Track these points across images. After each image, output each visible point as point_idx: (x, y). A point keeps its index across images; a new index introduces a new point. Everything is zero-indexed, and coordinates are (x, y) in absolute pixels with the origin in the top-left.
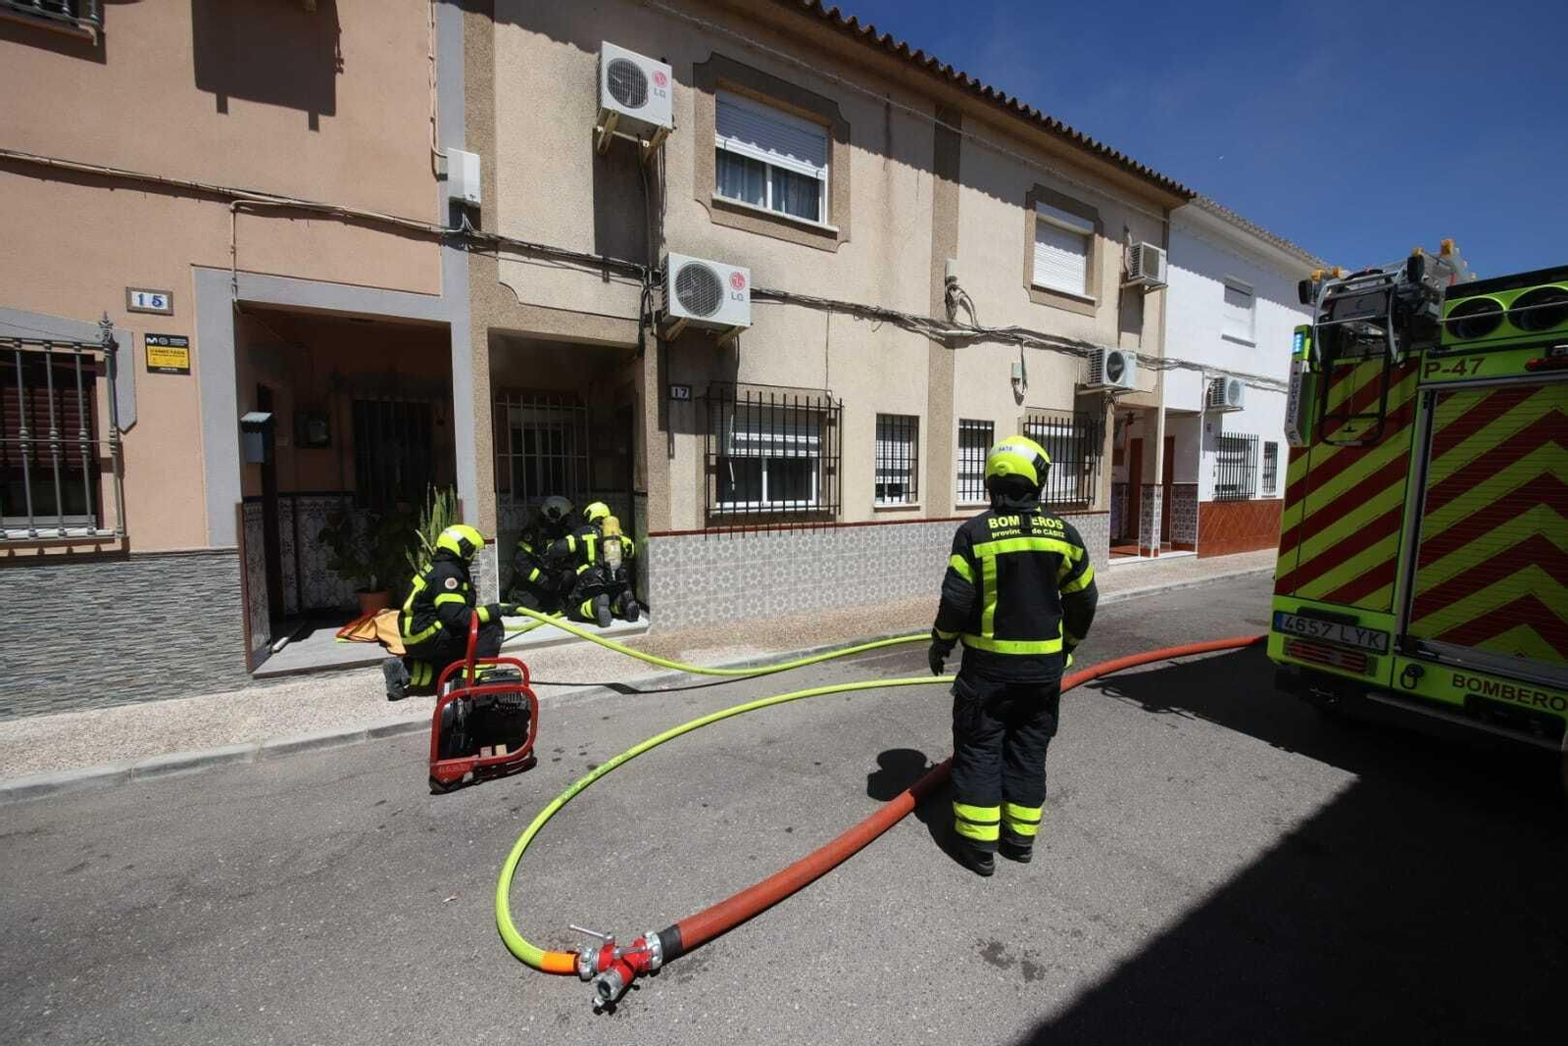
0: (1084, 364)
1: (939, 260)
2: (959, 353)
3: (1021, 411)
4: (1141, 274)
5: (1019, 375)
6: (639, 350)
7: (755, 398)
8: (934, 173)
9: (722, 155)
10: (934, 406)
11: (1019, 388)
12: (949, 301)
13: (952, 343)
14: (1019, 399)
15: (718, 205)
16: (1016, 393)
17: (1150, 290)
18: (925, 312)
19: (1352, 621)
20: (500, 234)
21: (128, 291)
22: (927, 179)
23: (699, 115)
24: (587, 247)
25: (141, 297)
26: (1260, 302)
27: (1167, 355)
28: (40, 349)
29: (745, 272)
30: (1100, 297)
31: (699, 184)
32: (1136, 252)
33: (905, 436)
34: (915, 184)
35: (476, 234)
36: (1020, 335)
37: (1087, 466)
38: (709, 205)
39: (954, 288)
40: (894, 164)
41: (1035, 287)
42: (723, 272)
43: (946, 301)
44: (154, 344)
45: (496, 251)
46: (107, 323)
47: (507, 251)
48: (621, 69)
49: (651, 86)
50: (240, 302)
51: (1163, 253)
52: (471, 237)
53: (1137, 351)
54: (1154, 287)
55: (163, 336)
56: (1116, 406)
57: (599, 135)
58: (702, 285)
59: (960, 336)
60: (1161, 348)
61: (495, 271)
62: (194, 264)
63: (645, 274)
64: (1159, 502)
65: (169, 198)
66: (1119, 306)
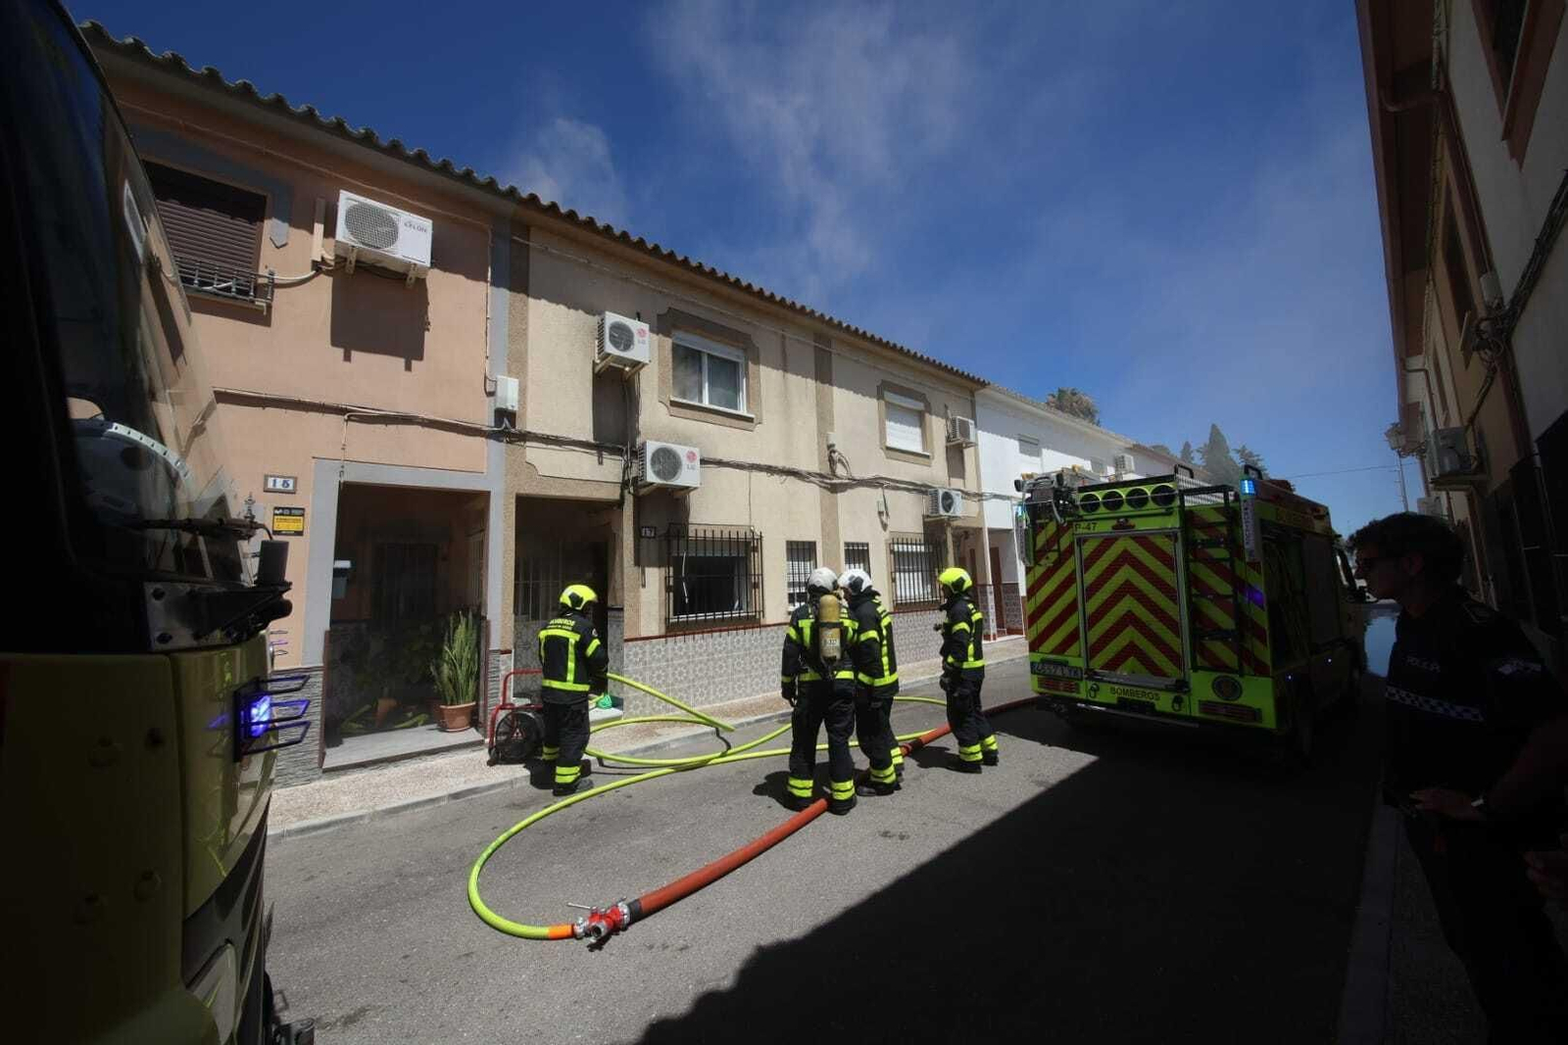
0: (926, 500)
1: (822, 433)
2: (840, 496)
3: (886, 535)
5: (883, 509)
6: (620, 503)
8: (816, 380)
10: (826, 535)
11: (884, 518)
12: (831, 461)
13: (834, 489)
14: (885, 526)
15: (674, 404)
16: (882, 522)
17: (967, 447)
18: (815, 468)
19: (1065, 664)
20: (528, 429)
21: (266, 477)
22: (811, 383)
24: (589, 437)
25: (275, 481)
27: (985, 490)
29: (696, 450)
31: (661, 392)
32: (954, 422)
33: (807, 556)
34: (803, 387)
35: (512, 431)
36: (880, 481)
38: (668, 404)
39: (834, 452)
40: (791, 377)
41: (888, 448)
42: (682, 451)
43: (830, 461)
44: (282, 514)
45: (525, 441)
46: (250, 501)
47: (532, 441)
48: (618, 328)
49: (636, 338)
50: (345, 483)
51: (973, 422)
52: (509, 433)
53: (962, 488)
54: (969, 445)
55: (287, 508)
56: (952, 528)
57: (597, 364)
58: (668, 461)
59: (841, 484)
60: (979, 486)
61: (524, 455)
62: (313, 457)
63: (627, 453)
64: (991, 598)
65: (303, 413)
66: (947, 458)
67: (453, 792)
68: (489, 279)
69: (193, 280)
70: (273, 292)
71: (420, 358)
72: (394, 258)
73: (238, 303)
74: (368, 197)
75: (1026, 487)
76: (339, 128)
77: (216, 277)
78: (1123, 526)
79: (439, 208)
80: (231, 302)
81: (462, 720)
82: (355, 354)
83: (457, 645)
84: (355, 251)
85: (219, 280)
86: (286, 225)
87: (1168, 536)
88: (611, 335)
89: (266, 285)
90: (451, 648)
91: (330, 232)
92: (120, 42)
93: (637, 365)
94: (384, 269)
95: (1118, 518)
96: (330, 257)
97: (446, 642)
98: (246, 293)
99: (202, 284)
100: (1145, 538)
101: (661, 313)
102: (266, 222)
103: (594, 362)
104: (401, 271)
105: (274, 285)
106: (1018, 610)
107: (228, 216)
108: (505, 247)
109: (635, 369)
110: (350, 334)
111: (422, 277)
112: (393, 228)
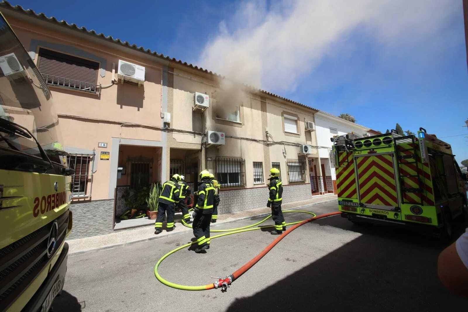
0: (298, 148)
1: (264, 128)
2: (271, 148)
3: (286, 160)
4: (309, 128)
5: (284, 152)
6: (201, 150)
7: (226, 160)
10: (266, 160)
11: (285, 154)
12: (267, 136)
13: (268, 145)
14: (285, 157)
15: (217, 119)
16: (284, 156)
17: (312, 131)
18: (262, 139)
20: (173, 128)
21: (99, 143)
22: (260, 112)
23: (213, 102)
24: (191, 130)
25: (101, 144)
26: (339, 132)
27: (319, 145)
28: (81, 156)
29: (224, 134)
30: (301, 133)
31: (213, 116)
32: (307, 123)
33: (260, 167)
34: (257, 114)
35: (169, 129)
36: (283, 143)
37: (303, 172)
38: (215, 120)
39: (268, 133)
40: (253, 109)
41: (286, 132)
42: (219, 134)
43: (266, 136)
44: (103, 154)
45: (172, 132)
46: (94, 150)
47: (174, 132)
48: (199, 96)
49: (205, 99)
50: (121, 144)
51: (314, 123)
53: (311, 145)
55: (104, 152)
56: (308, 158)
57: (194, 108)
58: (216, 137)
59: (270, 144)
60: (316, 144)
61: (172, 136)
62: (112, 137)
63: (203, 135)
64: (322, 181)
65: (109, 124)
66: (305, 135)
67: (150, 238)
68: (162, 84)
69: (79, 87)
70: (101, 90)
71: (142, 107)
72: (134, 79)
73: (91, 93)
74: (126, 61)
76: (119, 42)
77: (85, 86)
78: (372, 152)
79: (147, 64)
80: (89, 93)
82: (123, 106)
84: (123, 77)
86: (105, 70)
88: (197, 99)
89: (99, 88)
90: (152, 194)
91: (116, 72)
94: (132, 82)
95: (370, 149)
96: (117, 79)
97: (150, 192)
98: (94, 90)
99: (82, 88)
100: (381, 156)
101: (213, 92)
102: (99, 69)
103: (193, 107)
104: (137, 83)
105: (101, 88)
106: (332, 185)
107: (89, 69)
108: (166, 74)
109: (205, 109)
110: (122, 101)
111: (143, 84)
112: (134, 70)
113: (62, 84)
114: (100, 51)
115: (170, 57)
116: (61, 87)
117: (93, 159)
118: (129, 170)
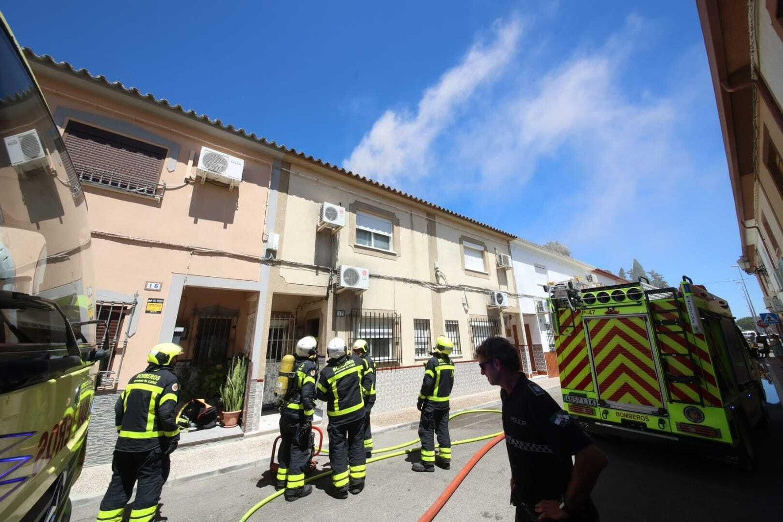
0: (488, 297)
1: (432, 262)
2: (442, 294)
3: (467, 316)
4: (503, 264)
5: (465, 302)
6: (327, 298)
7: (368, 315)
8: (428, 234)
9: (358, 231)
10: (435, 316)
11: (466, 307)
12: (437, 276)
13: (439, 291)
14: (466, 311)
15: (356, 247)
16: (465, 309)
18: (429, 280)
20: (282, 259)
21: (147, 282)
22: (426, 236)
23: (350, 219)
24: (312, 263)
25: (151, 285)
26: (549, 272)
27: (519, 292)
28: (110, 305)
29: (367, 270)
30: (490, 272)
31: (350, 240)
32: (500, 256)
33: (425, 328)
34: (422, 238)
35: (274, 260)
36: (463, 287)
38: (353, 247)
39: (438, 271)
40: (415, 233)
41: (466, 270)
42: (359, 270)
43: (436, 276)
44: (151, 302)
45: (280, 265)
46: (137, 295)
47: (283, 265)
48: (329, 209)
49: (339, 214)
50: (186, 286)
51: (510, 257)
52: (273, 261)
53: (507, 291)
54: (508, 268)
55: (155, 299)
56: (503, 313)
57: (319, 227)
58: (352, 275)
59: (442, 288)
60: (516, 290)
61: (279, 272)
62: (173, 273)
63: (331, 271)
64: (527, 353)
65: (171, 250)
66: (498, 276)
67: (222, 468)
68: (269, 187)
69: (127, 186)
70: (164, 192)
71: (231, 222)
72: (224, 177)
73: (146, 197)
74: (215, 150)
75: (550, 290)
76: (205, 120)
77: (138, 185)
79: (248, 155)
80: (143, 196)
81: (233, 420)
82: (199, 220)
83: (234, 376)
84: (206, 173)
85: (139, 187)
86: (175, 161)
87: (641, 318)
88: (326, 213)
89: (161, 189)
90: (231, 377)
91: (195, 164)
92: (111, 83)
93: (338, 227)
94: (219, 182)
95: (608, 307)
96: (194, 177)
97: (229, 374)
98: (151, 193)
99: (131, 188)
100: (626, 319)
101: (352, 203)
102: (167, 159)
103: (317, 226)
104: (227, 183)
105: (165, 189)
106: (543, 360)
107: (148, 157)
108: (278, 173)
109: (337, 229)
110: (198, 211)
111: (238, 186)
112: (225, 163)
113: (97, 181)
114: (171, 132)
115: (286, 147)
116: (95, 184)
117: (131, 312)
118: (194, 332)
